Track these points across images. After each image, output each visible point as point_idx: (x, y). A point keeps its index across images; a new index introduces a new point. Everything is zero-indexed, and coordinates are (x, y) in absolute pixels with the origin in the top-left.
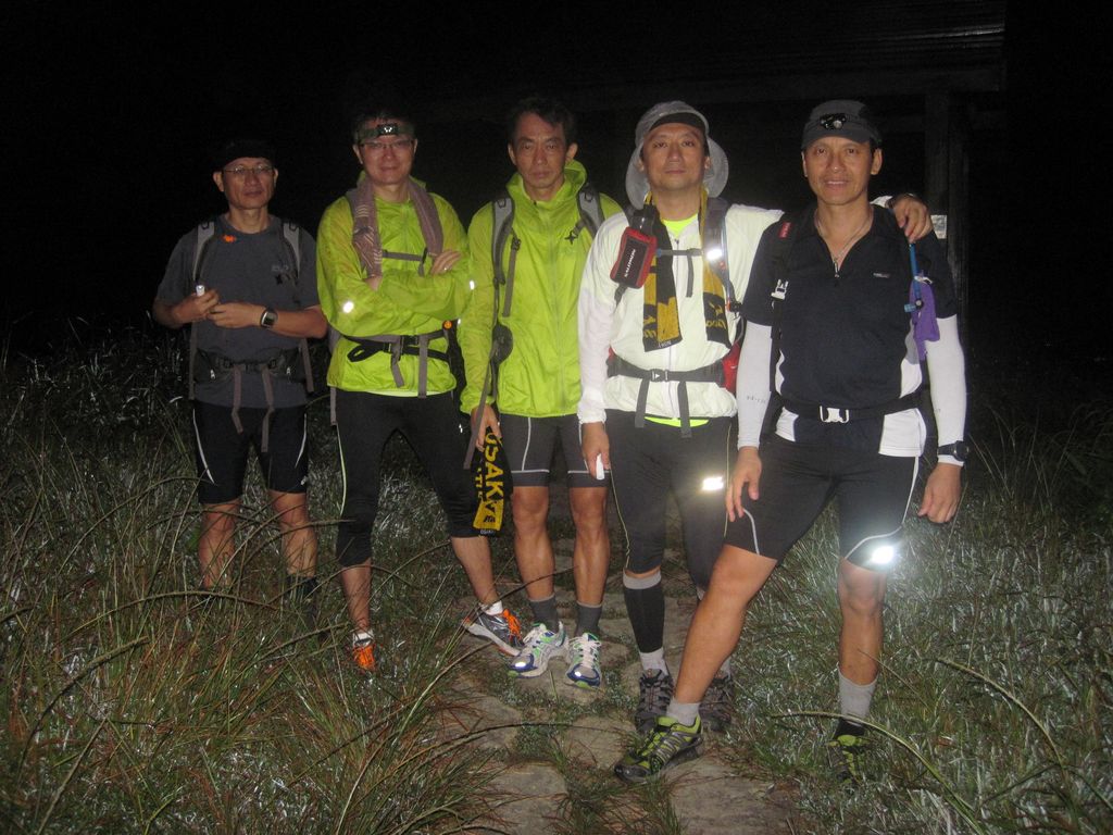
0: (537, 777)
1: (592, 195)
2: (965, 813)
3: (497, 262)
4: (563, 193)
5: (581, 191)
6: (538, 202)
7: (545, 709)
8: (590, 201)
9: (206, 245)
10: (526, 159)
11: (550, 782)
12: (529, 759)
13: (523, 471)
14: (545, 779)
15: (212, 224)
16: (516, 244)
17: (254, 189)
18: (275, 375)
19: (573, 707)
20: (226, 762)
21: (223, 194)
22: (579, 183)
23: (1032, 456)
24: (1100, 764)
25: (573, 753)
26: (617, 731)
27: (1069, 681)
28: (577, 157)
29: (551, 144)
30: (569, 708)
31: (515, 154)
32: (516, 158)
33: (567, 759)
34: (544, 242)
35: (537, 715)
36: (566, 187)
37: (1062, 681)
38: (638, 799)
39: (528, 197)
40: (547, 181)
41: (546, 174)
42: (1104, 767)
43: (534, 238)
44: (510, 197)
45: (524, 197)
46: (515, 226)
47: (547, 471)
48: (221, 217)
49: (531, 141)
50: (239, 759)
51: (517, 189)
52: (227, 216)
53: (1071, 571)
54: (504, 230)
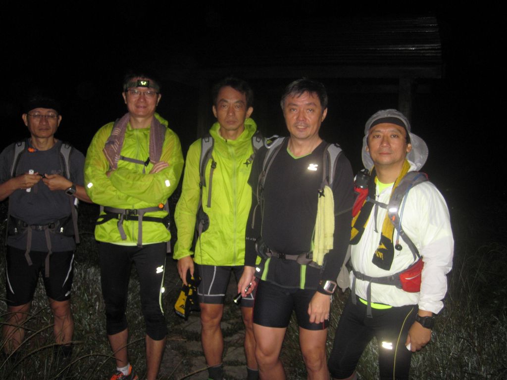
1: (261, 138)
3: (202, 174)
4: (243, 136)
5: (254, 136)
6: (228, 140)
8: (259, 142)
9: (20, 155)
13: (209, 295)
16: (214, 165)
17: (44, 127)
18: (54, 232)
22: (253, 131)
28: (252, 116)
31: (217, 110)
32: (217, 114)
34: (231, 164)
36: (246, 133)
39: (222, 138)
40: (234, 127)
41: (234, 122)
43: (224, 161)
44: (211, 136)
45: (220, 138)
46: (214, 154)
47: (223, 295)
51: (215, 132)
54: (208, 155)
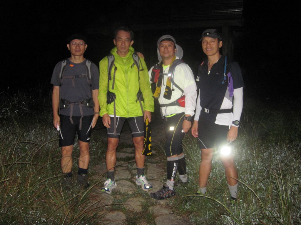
0: (118, 215)
2: (237, 221)
5: (133, 54)
7: (120, 196)
9: (64, 67)
10: (119, 44)
11: (121, 216)
12: (115, 210)
14: (120, 216)
15: (66, 61)
16: (116, 69)
17: (78, 50)
19: (128, 195)
20: (28, 214)
21: (69, 51)
23: (252, 124)
24: (272, 207)
25: (128, 208)
26: (140, 201)
27: (263, 184)
29: (127, 40)
30: (126, 195)
33: (126, 210)
34: (124, 68)
35: (118, 197)
37: (261, 184)
38: (146, 221)
40: (125, 51)
41: (125, 48)
42: (273, 207)
47: (120, 134)
48: (69, 59)
49: (121, 38)
50: (32, 213)
52: (70, 58)
53: (263, 154)
